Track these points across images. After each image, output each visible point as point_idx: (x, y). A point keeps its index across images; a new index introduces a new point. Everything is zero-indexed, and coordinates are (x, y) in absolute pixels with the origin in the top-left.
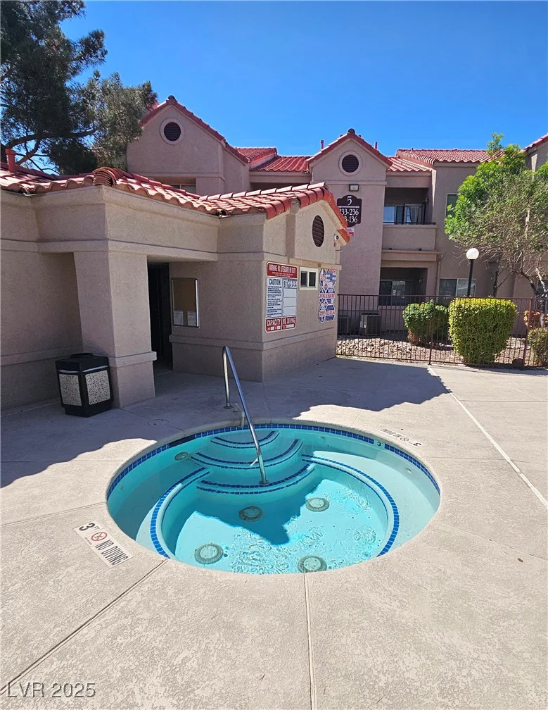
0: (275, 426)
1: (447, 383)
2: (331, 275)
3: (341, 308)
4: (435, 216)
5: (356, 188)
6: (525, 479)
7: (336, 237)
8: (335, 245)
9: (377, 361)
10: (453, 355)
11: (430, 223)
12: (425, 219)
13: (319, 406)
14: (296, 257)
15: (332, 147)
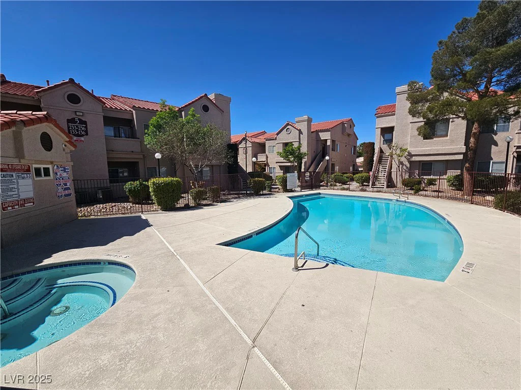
0: (18, 275)
1: (151, 221)
2: (64, 168)
3: (77, 187)
4: (138, 135)
5: (81, 114)
6: (179, 257)
7: (64, 146)
8: (64, 150)
9: (109, 216)
10: (155, 207)
11: (136, 138)
12: (132, 135)
13: (60, 253)
14: (26, 158)
15: (56, 86)
